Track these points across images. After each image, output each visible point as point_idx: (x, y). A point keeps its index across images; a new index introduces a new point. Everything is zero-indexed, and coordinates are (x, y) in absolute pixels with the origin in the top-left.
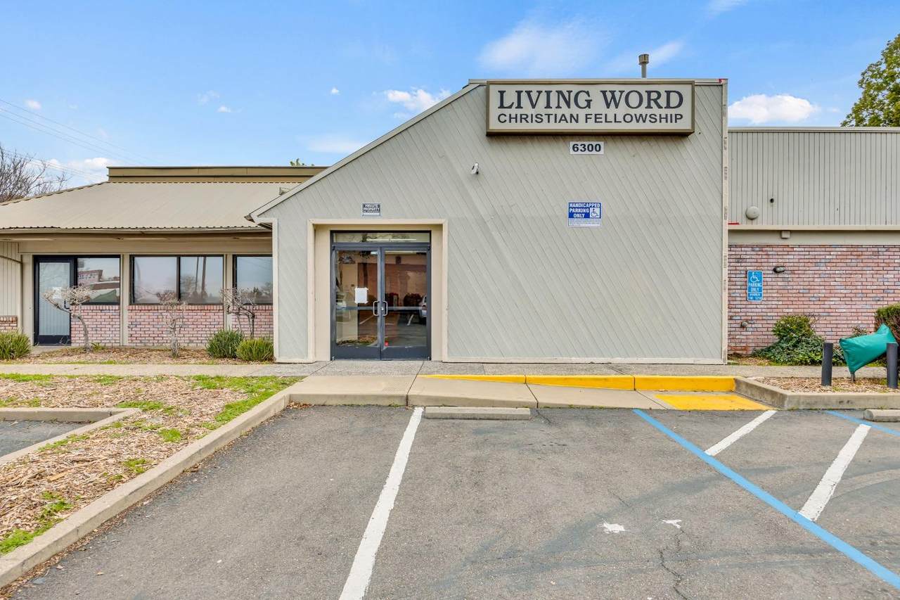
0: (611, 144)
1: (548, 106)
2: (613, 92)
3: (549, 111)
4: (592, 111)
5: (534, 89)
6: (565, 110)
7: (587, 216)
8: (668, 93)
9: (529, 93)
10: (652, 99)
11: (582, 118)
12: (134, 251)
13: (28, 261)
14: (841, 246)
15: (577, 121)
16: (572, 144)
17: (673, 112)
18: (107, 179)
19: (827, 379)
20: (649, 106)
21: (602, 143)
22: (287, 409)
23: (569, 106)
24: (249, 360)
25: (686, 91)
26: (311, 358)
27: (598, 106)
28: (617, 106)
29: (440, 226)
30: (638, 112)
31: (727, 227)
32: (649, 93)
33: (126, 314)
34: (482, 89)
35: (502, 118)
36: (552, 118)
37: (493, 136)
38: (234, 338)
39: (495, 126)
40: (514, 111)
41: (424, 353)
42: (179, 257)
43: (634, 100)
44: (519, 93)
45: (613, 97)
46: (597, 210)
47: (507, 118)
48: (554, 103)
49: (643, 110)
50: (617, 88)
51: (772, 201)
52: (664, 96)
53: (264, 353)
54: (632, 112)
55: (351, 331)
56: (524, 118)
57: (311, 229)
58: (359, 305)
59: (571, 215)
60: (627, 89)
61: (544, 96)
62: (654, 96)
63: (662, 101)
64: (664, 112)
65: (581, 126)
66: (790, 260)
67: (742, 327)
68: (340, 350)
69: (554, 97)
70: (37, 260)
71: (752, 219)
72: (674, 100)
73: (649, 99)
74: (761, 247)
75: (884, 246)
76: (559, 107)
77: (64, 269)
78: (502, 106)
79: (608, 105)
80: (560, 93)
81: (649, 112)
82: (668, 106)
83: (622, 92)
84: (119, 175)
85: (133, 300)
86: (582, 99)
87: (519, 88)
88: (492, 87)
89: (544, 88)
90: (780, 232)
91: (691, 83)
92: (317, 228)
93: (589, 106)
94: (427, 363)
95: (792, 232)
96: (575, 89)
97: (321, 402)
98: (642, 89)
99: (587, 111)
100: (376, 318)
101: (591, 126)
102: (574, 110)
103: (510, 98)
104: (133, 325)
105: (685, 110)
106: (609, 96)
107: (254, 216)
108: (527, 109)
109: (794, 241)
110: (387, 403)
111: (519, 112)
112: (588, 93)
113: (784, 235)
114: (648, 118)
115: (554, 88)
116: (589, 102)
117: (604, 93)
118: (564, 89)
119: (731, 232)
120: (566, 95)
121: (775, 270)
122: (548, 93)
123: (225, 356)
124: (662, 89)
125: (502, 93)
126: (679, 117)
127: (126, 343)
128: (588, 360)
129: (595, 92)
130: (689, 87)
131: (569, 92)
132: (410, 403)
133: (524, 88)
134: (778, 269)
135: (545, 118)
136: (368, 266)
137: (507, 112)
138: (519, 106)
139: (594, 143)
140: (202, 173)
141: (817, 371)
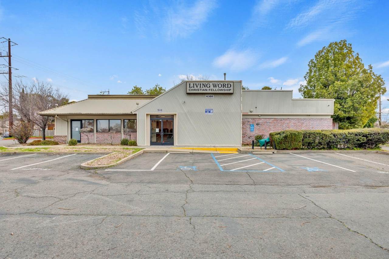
0: (215, 95)
1: (200, 87)
2: (215, 84)
3: (201, 88)
4: (210, 88)
5: (197, 83)
6: (204, 88)
7: (210, 112)
8: (228, 84)
9: (196, 84)
10: (224, 86)
11: (208, 90)
12: (97, 118)
13: (69, 121)
14: (273, 118)
15: (207, 91)
16: (206, 95)
17: (229, 88)
18: (88, 98)
19: (253, 148)
20: (223, 87)
21: (213, 95)
22: (143, 153)
23: (205, 87)
24: (131, 145)
25: (232, 84)
26: (146, 145)
27: (212, 87)
28: (216, 87)
29: (176, 114)
30: (221, 88)
31: (242, 114)
32: (223, 84)
33: (95, 135)
34: (185, 83)
35: (190, 90)
36: (201, 90)
37: (188, 94)
38: (127, 140)
39: (188, 92)
40: (192, 88)
41: (172, 144)
42: (109, 120)
43: (220, 85)
44: (194, 84)
45: (215, 85)
46: (212, 111)
47: (191, 90)
48: (201, 86)
49: (222, 88)
50: (216, 83)
51: (256, 108)
52: (227, 85)
53: (135, 144)
54: (220, 88)
55: (154, 140)
56: (195, 90)
57: (146, 115)
58: (157, 133)
59: (206, 112)
60: (218, 83)
61: (199, 85)
62: (224, 85)
63: (226, 86)
64: (227, 88)
65: (208, 92)
66: (260, 121)
67: (249, 138)
68: (152, 143)
69: (202, 85)
70: (72, 120)
71: (251, 112)
72: (229, 86)
73: (223, 86)
74: (254, 119)
75: (283, 119)
76: (203, 87)
77: (79, 123)
78: (190, 87)
79: (214, 87)
80: (203, 84)
81: (223, 88)
82: (228, 87)
83: (217, 84)
84: (91, 97)
85: (97, 131)
86: (208, 86)
87: (193, 83)
88: (187, 83)
89: (199, 83)
90: (259, 115)
91: (233, 82)
92: (147, 115)
93: (210, 87)
94: (173, 146)
95: (261, 115)
96: (207, 83)
97: (150, 152)
98: (222, 83)
99: (209, 88)
100: (161, 136)
101: (210, 92)
102: (206, 88)
103: (192, 85)
104: (97, 138)
105: (232, 88)
106: (214, 85)
107: (132, 112)
108: (195, 88)
109: (262, 117)
110: (163, 152)
111: (194, 88)
112: (209, 84)
113: (259, 116)
114: (223, 90)
115: (202, 83)
116: (210, 86)
117: (213, 84)
118: (204, 83)
119: (243, 115)
120: (204, 85)
121: (257, 124)
122: (200, 84)
123: (125, 145)
124: (226, 83)
125: (190, 84)
126: (230, 90)
127: (95, 142)
128: (210, 145)
129: (211, 84)
130: (232, 83)
131: (205, 84)
132: (168, 152)
133: (195, 83)
134: (258, 124)
135: (200, 90)
136: (159, 122)
137: (191, 88)
138: (194, 87)
139: (211, 95)
140: (114, 97)
141: (251, 147)
